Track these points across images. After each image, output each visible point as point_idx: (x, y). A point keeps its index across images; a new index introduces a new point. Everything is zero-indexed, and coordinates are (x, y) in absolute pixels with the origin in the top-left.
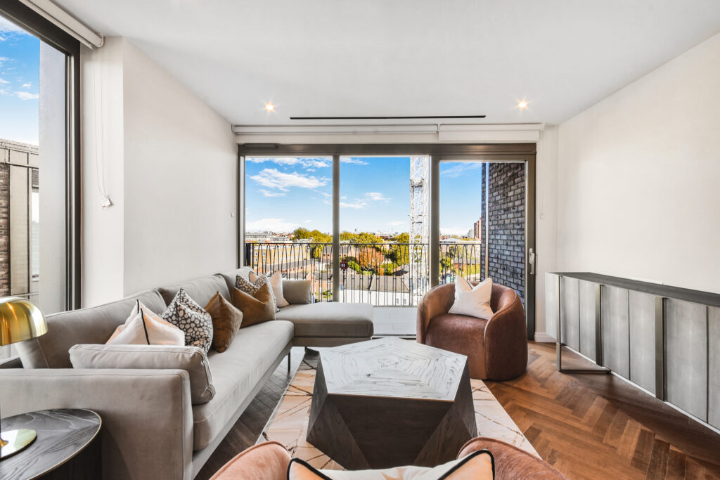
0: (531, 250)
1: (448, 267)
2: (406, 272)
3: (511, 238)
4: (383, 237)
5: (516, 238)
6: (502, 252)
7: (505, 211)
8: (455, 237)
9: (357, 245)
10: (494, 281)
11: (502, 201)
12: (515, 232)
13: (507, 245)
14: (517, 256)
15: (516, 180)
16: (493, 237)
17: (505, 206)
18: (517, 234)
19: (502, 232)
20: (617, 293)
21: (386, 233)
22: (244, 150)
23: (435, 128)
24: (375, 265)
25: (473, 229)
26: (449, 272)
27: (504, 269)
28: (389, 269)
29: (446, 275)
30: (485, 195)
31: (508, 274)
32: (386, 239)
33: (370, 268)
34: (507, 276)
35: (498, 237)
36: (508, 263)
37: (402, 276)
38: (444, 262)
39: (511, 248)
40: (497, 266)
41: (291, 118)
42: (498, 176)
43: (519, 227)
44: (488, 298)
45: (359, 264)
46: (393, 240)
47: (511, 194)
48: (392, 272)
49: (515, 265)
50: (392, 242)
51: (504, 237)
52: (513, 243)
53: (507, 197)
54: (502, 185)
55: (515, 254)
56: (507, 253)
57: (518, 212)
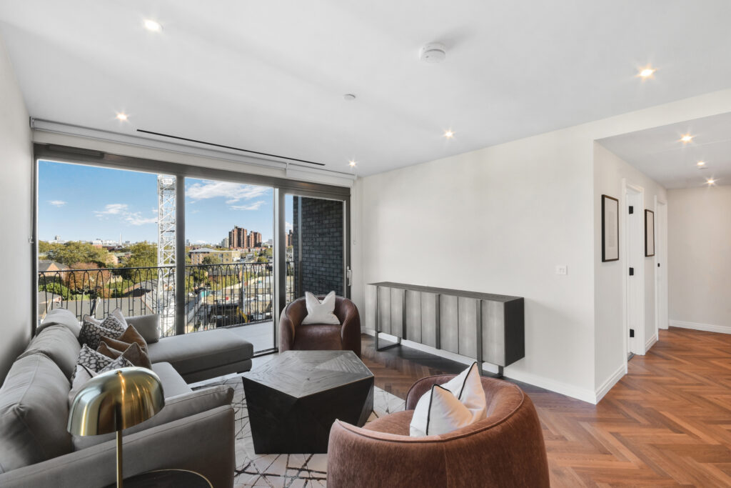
0: (348, 268)
1: (201, 280)
2: (148, 291)
3: (327, 258)
4: (108, 248)
5: (332, 257)
6: (317, 268)
7: (319, 234)
8: (207, 246)
9: (59, 260)
10: (337, 294)
11: (317, 227)
12: (331, 252)
13: (322, 263)
14: (333, 272)
15: (331, 212)
16: (307, 256)
17: (320, 231)
18: (333, 255)
19: (317, 252)
20: (414, 295)
21: (111, 242)
22: (40, 150)
23: (284, 166)
24: (95, 285)
25: (228, 238)
26: (202, 285)
27: (320, 282)
28: (120, 289)
29: (200, 289)
30: (297, 219)
31: (324, 286)
32: (112, 249)
33: (86, 290)
34: (322, 288)
35: (313, 256)
36: (324, 278)
37: (143, 297)
38: (197, 275)
39: (327, 266)
40: (312, 280)
41: (138, 130)
42: (312, 205)
43: (335, 249)
44: (333, 308)
45: (68, 284)
46: (123, 251)
47: (327, 222)
48: (125, 291)
49: (331, 279)
50: (123, 254)
51: (320, 256)
52: (328, 261)
53: (322, 224)
54: (316, 213)
55: (332, 270)
56: (323, 269)
57: (333, 237)
